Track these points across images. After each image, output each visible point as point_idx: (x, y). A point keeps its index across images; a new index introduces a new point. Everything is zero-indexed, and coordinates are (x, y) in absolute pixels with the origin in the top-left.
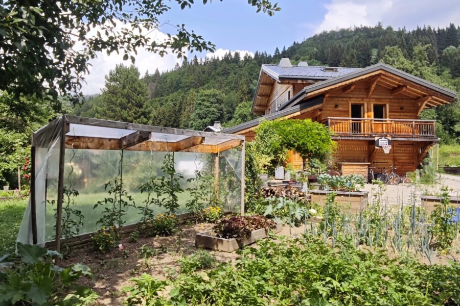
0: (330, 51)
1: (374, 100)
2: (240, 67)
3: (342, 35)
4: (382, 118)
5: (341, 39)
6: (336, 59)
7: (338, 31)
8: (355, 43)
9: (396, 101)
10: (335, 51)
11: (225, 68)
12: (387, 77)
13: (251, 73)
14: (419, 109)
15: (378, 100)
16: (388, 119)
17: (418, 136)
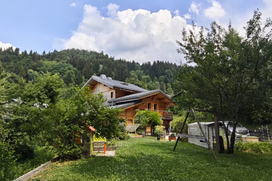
0: (78, 61)
2: (18, 58)
3: (83, 53)
5: (83, 55)
6: (81, 66)
7: (81, 50)
8: (92, 60)
10: (81, 61)
11: (8, 57)
12: (161, 95)
13: (28, 64)
14: (166, 107)
15: (155, 102)
16: (158, 110)
17: (169, 118)
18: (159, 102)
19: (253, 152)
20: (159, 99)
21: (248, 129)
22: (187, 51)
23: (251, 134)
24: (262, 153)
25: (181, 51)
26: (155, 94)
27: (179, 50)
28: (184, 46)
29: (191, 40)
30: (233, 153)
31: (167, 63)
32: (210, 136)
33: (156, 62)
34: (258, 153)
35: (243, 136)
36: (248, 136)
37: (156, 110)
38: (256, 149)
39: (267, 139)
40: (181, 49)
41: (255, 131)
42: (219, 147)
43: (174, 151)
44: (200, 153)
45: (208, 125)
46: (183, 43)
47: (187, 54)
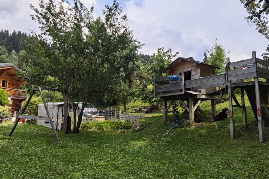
1: (3, 78)
4: (4, 87)
9: (12, 80)
12: (13, 70)
14: (20, 85)
15: (4, 78)
16: (7, 88)
17: (21, 97)
18: (10, 78)
19: (97, 130)
20: (12, 75)
21: (99, 110)
22: (44, 21)
23: (100, 113)
24: (103, 130)
25: (36, 19)
26: (5, 68)
27: (33, 16)
28: (41, 14)
29: (49, 9)
30: (78, 132)
31: (31, 36)
32: (60, 116)
33: (17, 33)
34: (101, 130)
35: (93, 116)
36: (98, 115)
37: (5, 88)
38: (100, 127)
39: (111, 118)
40: (36, 16)
41: (104, 111)
42: (66, 128)
43: (10, 135)
44: (43, 136)
45: (59, 105)
46: (40, 9)
47: (43, 24)
